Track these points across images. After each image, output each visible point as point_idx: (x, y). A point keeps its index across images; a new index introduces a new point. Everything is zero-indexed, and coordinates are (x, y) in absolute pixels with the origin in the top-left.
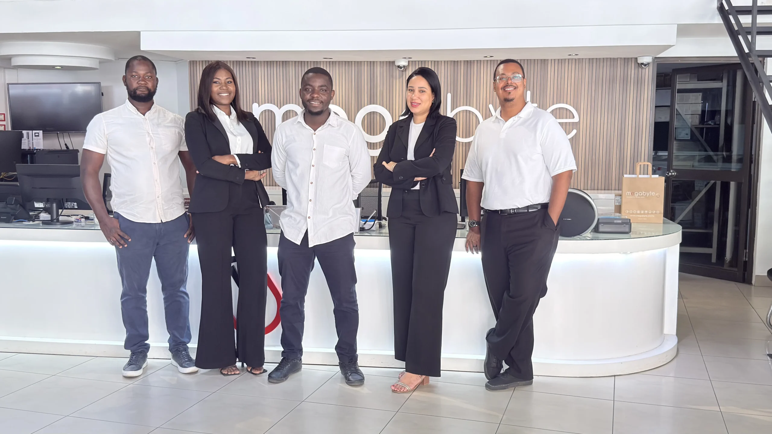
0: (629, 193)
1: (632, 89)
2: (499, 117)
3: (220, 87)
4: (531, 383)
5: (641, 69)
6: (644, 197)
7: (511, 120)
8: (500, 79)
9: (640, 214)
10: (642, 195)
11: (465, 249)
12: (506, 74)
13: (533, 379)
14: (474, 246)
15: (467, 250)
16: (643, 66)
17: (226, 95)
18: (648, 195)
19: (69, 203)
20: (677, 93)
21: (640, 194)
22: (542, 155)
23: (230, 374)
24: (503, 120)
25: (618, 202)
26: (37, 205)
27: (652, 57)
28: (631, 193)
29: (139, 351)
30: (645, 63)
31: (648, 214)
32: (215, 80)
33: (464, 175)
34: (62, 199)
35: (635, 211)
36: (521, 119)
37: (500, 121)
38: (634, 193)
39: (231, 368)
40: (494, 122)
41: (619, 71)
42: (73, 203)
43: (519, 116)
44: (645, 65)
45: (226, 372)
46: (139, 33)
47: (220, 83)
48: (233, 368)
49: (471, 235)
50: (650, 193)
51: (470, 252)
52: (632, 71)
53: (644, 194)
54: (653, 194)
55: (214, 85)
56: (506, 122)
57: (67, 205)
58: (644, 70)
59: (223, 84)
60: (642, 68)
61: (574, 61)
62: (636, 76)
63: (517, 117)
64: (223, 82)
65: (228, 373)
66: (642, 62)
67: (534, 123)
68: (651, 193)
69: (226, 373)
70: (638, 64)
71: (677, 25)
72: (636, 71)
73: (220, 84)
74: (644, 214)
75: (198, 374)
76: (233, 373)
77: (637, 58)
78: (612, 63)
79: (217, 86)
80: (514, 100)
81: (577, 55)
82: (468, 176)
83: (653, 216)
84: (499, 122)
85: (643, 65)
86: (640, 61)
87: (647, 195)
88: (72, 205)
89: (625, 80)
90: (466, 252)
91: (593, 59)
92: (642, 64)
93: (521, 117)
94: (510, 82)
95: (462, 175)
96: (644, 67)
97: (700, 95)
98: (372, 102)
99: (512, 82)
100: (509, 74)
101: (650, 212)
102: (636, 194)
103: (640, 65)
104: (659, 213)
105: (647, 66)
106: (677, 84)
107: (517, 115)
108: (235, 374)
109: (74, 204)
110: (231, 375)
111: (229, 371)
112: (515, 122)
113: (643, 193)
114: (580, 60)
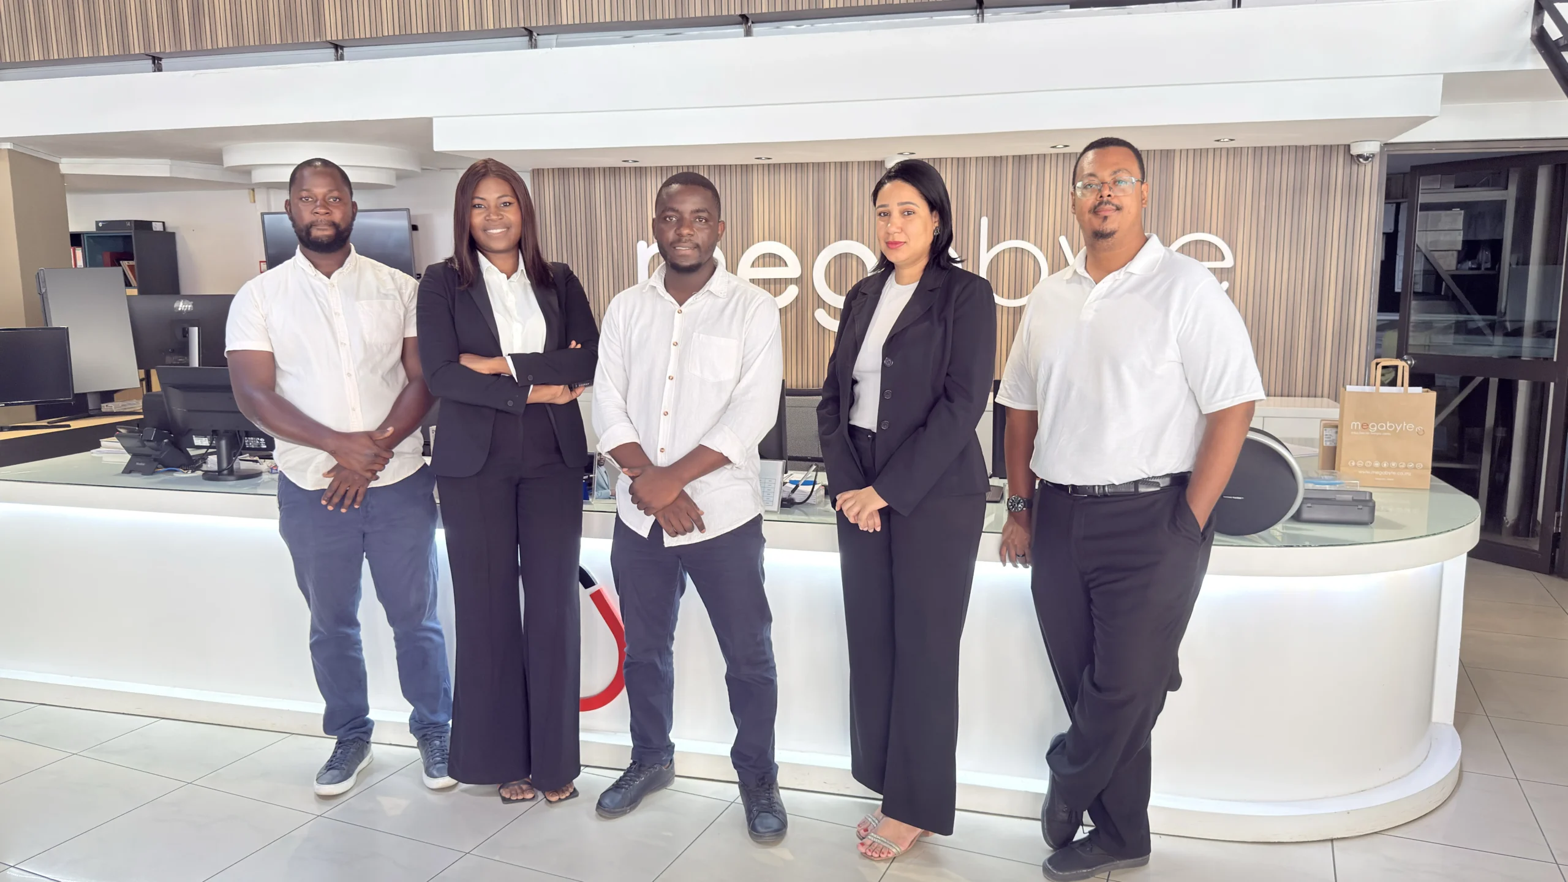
0: (1358, 425)
1: (1337, 203)
2: (1081, 271)
3: (484, 215)
4: (1146, 862)
5: (1356, 166)
6: (1389, 434)
7: (1108, 281)
8: (1085, 187)
9: (1381, 469)
10: (1384, 428)
11: (998, 557)
12: (1099, 174)
13: (1151, 854)
14: (1018, 554)
15: (1004, 562)
16: (1361, 160)
17: (499, 231)
18: (1398, 429)
19: (252, 438)
20: (1420, 211)
21: (1382, 427)
22: (1181, 365)
23: (515, 798)
24: (1090, 280)
25: (1330, 441)
26: (198, 441)
27: (1379, 143)
28: (1362, 426)
29: (350, 738)
30: (1365, 154)
31: (1397, 468)
32: (477, 201)
33: (1000, 395)
34: (238, 431)
35: (1369, 462)
36: (1133, 280)
37: (1083, 280)
38: (1368, 425)
39: (518, 785)
40: (1068, 281)
41: (1313, 169)
42: (258, 439)
43: (1128, 271)
44: (1366, 159)
45: (506, 793)
46: (430, 121)
47: (486, 206)
48: (522, 786)
49: (1012, 531)
50: (1403, 426)
51: (1009, 565)
52: (1339, 169)
53: (1391, 427)
54: (1410, 427)
55: (476, 211)
56: (1096, 284)
57: (248, 443)
58: (1362, 169)
59: (493, 209)
60: (1358, 165)
61: (1224, 153)
62: (1347, 180)
63: (1122, 273)
64: (492, 204)
65: (512, 798)
66: (1360, 153)
67: (1164, 287)
68: (1406, 426)
69: (507, 796)
70: (1352, 155)
71: (1442, 76)
72: (1348, 171)
73: (488, 208)
74: (1389, 468)
75: (456, 791)
76: (520, 797)
77: (1349, 146)
78: (1300, 154)
79: (481, 214)
80: (1115, 236)
81: (1232, 140)
82: (1010, 398)
83: (1410, 474)
84: (1081, 283)
85: (1361, 158)
86: (1355, 151)
87: (1396, 429)
88: (257, 442)
89: (1324, 189)
90: (1001, 564)
91: (1262, 147)
92: (1360, 156)
93: (1132, 274)
94: (1106, 192)
95: (997, 396)
96: (1365, 162)
97: (1460, 214)
98: (843, 235)
99: (1110, 193)
100: (1106, 175)
101: (1402, 465)
102: (1373, 426)
103: (1355, 158)
104: (1423, 468)
105: (1370, 159)
106: (1420, 194)
107: (1124, 269)
108: (524, 800)
109: (259, 441)
110: (517, 801)
111: (513, 792)
112: (1118, 283)
113: (1388, 425)
114: (1237, 151)
